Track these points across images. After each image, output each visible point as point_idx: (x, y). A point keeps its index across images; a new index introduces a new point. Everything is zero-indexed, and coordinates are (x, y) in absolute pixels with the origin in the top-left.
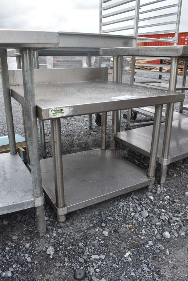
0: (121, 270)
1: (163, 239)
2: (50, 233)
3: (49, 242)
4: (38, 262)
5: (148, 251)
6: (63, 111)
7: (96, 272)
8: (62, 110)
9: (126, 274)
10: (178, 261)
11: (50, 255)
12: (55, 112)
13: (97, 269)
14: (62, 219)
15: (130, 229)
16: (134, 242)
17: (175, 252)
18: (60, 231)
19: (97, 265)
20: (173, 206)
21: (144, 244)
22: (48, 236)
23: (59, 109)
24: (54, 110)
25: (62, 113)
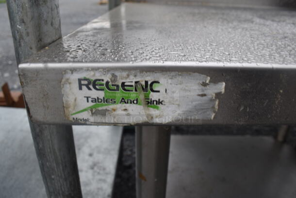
6: (154, 96)
8: (148, 87)
12: (101, 94)
23: (131, 81)
24: (94, 84)
25: (149, 103)
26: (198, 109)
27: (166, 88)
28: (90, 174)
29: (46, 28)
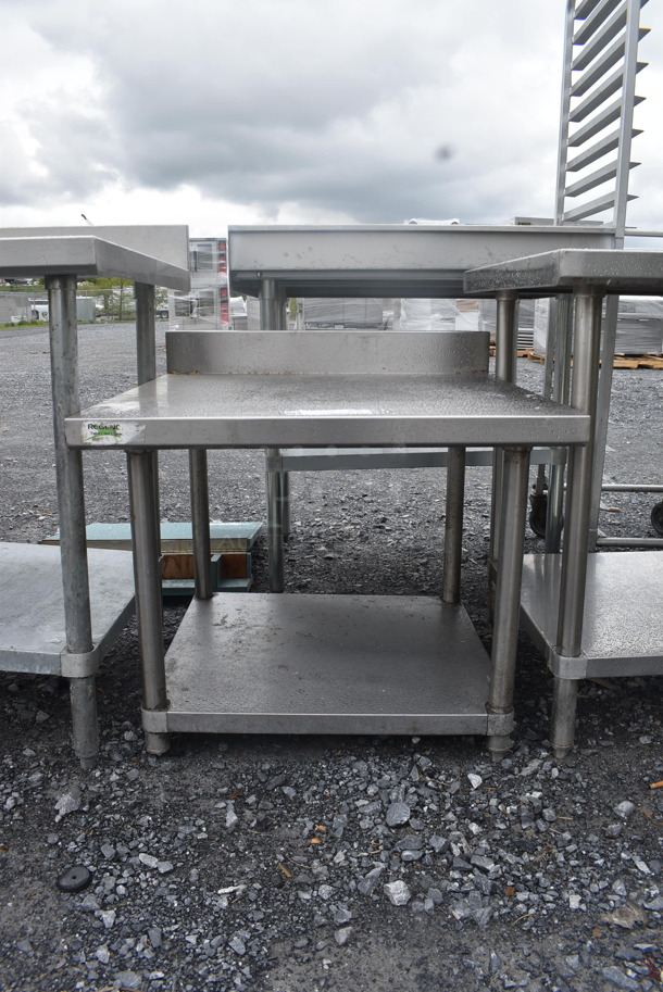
0: (174, 917)
1: (376, 897)
2: (107, 771)
3: (87, 788)
4: (21, 818)
5: (297, 906)
7: (113, 891)
8: (115, 428)
9: (176, 930)
10: (352, 973)
11: (57, 812)
12: (97, 431)
13: (121, 886)
14: (156, 746)
15: (312, 835)
16: (284, 870)
17: (373, 947)
18: (133, 773)
19: (131, 880)
20: (524, 827)
21: (301, 886)
22: (98, 774)
23: (108, 425)
24: (94, 426)
25: (116, 435)
26: (136, 437)
27: (123, 428)
28: (99, 597)
29: (73, 406)
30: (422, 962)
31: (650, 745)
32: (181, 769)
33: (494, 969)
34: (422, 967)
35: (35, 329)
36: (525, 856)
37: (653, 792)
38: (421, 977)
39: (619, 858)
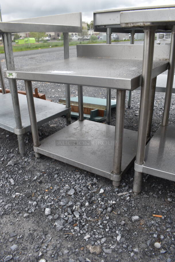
5: (26, 204)
10: (19, 225)
15: (48, 189)
16: (33, 194)
17: (30, 221)
18: (30, 160)
21: (32, 200)
22: (23, 158)
25: (12, 76)
26: (16, 76)
30: (35, 230)
31: (170, 202)
32: (40, 162)
33: (47, 242)
34: (34, 232)
35: (128, 42)
36: (89, 218)
37: (152, 217)
38: (31, 234)
39: (115, 232)
